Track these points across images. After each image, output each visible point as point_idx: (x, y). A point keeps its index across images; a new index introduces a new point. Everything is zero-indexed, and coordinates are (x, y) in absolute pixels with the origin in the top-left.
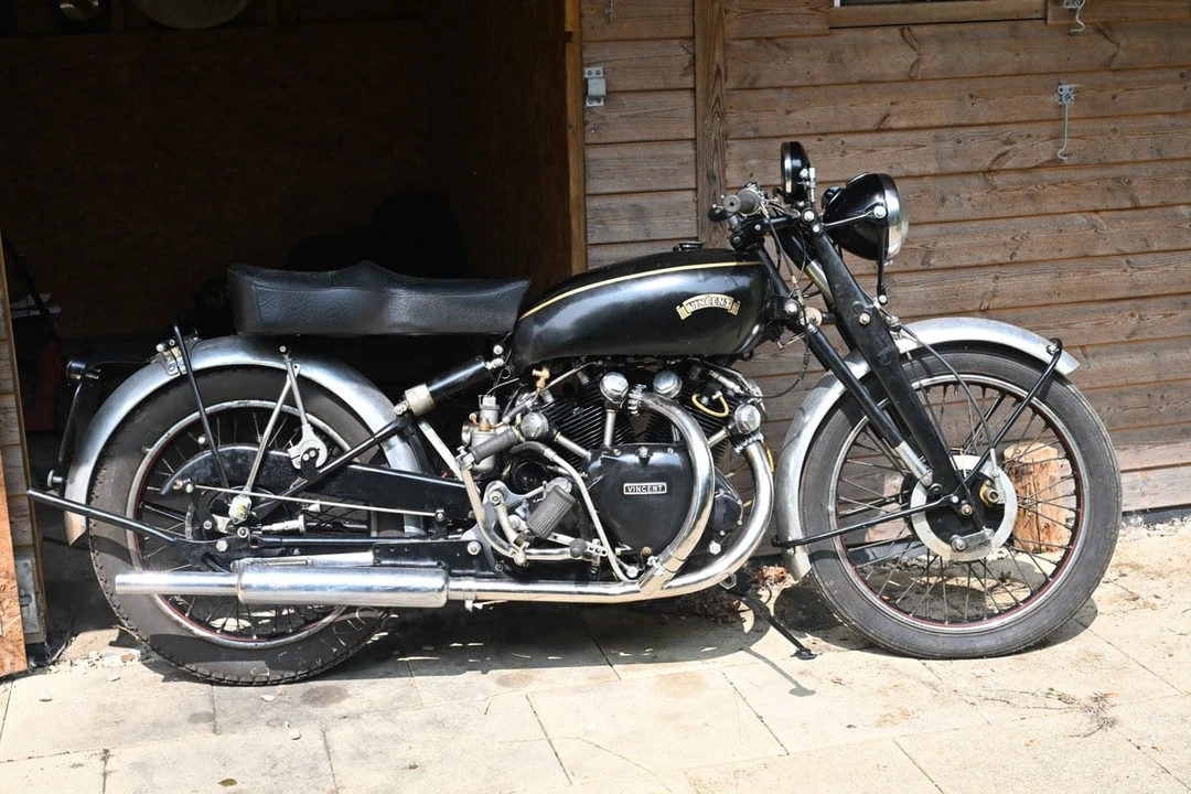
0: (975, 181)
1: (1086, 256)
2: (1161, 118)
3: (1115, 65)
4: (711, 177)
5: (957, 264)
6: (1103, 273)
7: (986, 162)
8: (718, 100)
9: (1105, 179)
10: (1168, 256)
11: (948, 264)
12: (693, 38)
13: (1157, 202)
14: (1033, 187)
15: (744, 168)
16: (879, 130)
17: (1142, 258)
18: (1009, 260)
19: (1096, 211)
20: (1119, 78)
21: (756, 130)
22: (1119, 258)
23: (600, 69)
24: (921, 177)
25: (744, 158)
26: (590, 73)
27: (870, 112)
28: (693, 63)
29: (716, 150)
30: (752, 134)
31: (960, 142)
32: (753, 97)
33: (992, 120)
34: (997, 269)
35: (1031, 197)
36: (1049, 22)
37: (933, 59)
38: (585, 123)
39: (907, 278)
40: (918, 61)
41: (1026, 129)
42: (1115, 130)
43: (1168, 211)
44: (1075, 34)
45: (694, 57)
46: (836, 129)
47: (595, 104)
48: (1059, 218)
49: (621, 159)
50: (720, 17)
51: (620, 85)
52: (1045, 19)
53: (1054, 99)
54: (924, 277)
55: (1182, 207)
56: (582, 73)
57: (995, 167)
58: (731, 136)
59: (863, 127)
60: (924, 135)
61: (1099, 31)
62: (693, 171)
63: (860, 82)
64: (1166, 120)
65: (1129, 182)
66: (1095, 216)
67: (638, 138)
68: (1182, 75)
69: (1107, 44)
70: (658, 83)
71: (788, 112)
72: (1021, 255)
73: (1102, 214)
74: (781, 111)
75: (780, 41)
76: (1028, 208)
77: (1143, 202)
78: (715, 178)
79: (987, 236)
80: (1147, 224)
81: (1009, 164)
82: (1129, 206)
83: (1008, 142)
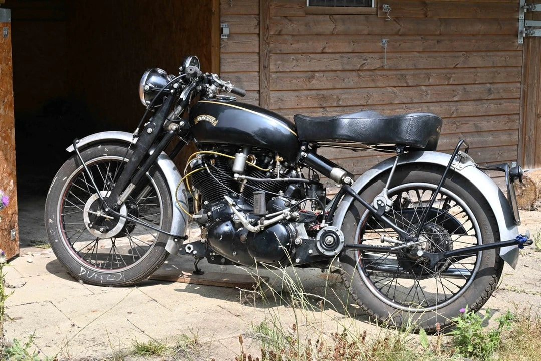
0: (354, 73)
1: (391, 104)
2: (415, 53)
3: (400, 33)
4: (265, 67)
5: (348, 104)
6: (398, 110)
7: (358, 66)
8: (268, 38)
9: (398, 75)
10: (419, 105)
11: (345, 105)
12: (259, 14)
13: (415, 84)
14: (374, 77)
15: (275, 64)
16: (322, 53)
17: (410, 106)
18: (366, 104)
19: (395, 87)
20: (401, 38)
21: (280, 50)
22: (402, 105)
23: (227, 24)
24: (336, 71)
25: (276, 61)
26: (223, 25)
27: (319, 46)
28: (259, 23)
29: (267, 57)
30: (278, 51)
31: (349, 58)
32: (280, 38)
33: (360, 51)
34: (362, 107)
35: (373, 80)
36: (378, 16)
37: (340, 28)
38: (220, 44)
39: (331, 109)
40: (335, 28)
41: (371, 55)
42: (400, 57)
43: (418, 88)
44: (387, 21)
45: (259, 22)
46: (308, 51)
47: (224, 37)
48: (382, 89)
49: (233, 59)
50: (269, 8)
51: (234, 31)
52: (377, 15)
53: (381, 44)
54: (337, 109)
55: (423, 87)
56: (220, 25)
57: (361, 69)
58: (272, 52)
59: (317, 51)
60: (337, 55)
61: (395, 20)
62: (258, 64)
63: (316, 34)
64: (418, 54)
65: (406, 77)
66: (394, 89)
67: (239, 51)
68: (422, 38)
69: (397, 25)
70: (247, 31)
71: (291, 44)
72: (370, 102)
73: (397, 88)
74: (289, 44)
75: (288, 17)
76: (372, 85)
77: (410, 84)
78: (266, 67)
79: (358, 94)
80: (412, 92)
81: (366, 68)
82: (406, 85)
83: (365, 59)
